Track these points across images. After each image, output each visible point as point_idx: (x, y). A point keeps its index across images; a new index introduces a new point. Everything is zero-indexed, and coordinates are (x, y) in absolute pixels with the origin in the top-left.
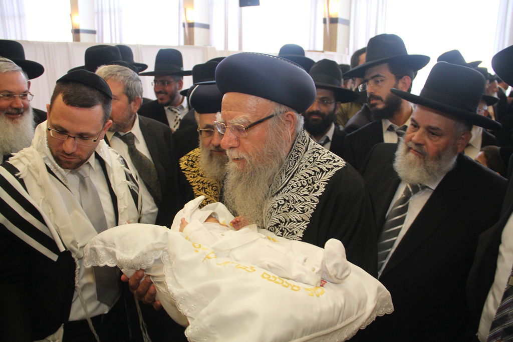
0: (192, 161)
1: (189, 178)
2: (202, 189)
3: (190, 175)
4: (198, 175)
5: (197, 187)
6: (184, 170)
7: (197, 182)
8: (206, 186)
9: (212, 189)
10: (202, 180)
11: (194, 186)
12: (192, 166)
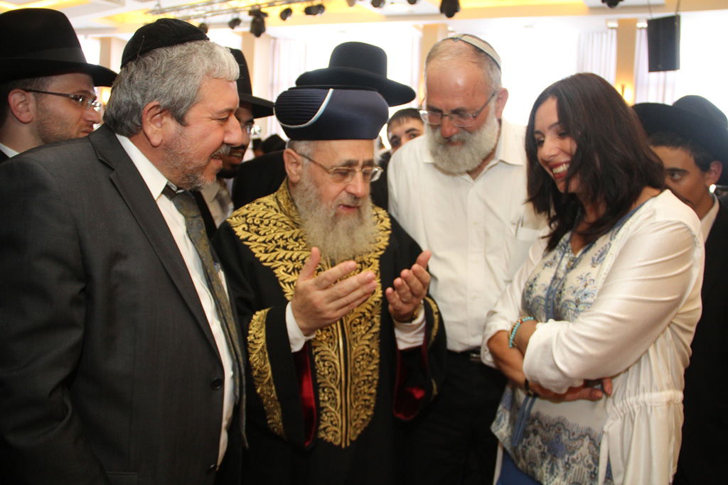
11: (276, 268)
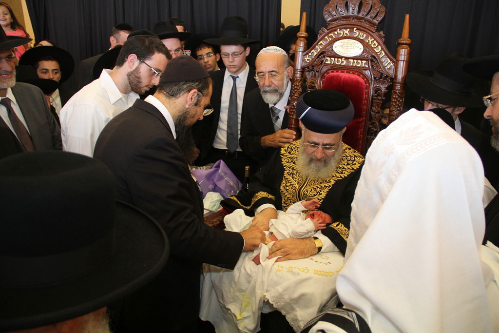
0: (291, 148)
1: (284, 162)
2: (291, 174)
3: (286, 160)
4: (292, 161)
5: (288, 171)
6: (282, 155)
7: (289, 168)
8: (295, 172)
9: (298, 176)
10: (293, 167)
12: (289, 153)
